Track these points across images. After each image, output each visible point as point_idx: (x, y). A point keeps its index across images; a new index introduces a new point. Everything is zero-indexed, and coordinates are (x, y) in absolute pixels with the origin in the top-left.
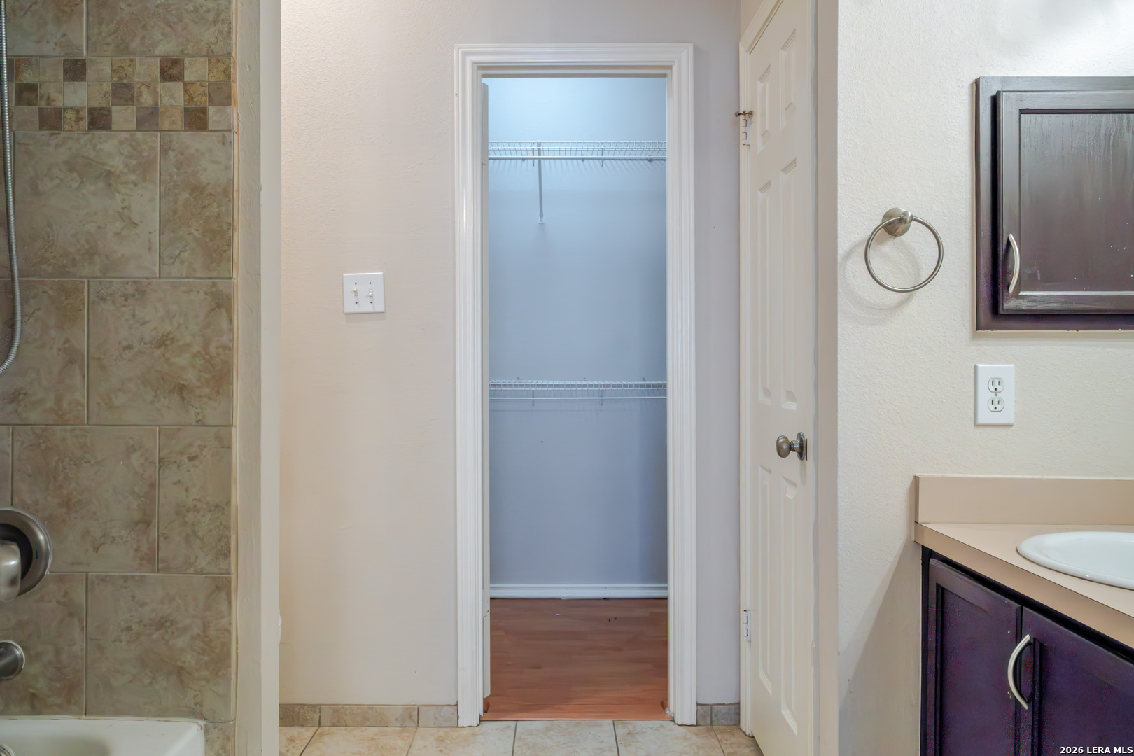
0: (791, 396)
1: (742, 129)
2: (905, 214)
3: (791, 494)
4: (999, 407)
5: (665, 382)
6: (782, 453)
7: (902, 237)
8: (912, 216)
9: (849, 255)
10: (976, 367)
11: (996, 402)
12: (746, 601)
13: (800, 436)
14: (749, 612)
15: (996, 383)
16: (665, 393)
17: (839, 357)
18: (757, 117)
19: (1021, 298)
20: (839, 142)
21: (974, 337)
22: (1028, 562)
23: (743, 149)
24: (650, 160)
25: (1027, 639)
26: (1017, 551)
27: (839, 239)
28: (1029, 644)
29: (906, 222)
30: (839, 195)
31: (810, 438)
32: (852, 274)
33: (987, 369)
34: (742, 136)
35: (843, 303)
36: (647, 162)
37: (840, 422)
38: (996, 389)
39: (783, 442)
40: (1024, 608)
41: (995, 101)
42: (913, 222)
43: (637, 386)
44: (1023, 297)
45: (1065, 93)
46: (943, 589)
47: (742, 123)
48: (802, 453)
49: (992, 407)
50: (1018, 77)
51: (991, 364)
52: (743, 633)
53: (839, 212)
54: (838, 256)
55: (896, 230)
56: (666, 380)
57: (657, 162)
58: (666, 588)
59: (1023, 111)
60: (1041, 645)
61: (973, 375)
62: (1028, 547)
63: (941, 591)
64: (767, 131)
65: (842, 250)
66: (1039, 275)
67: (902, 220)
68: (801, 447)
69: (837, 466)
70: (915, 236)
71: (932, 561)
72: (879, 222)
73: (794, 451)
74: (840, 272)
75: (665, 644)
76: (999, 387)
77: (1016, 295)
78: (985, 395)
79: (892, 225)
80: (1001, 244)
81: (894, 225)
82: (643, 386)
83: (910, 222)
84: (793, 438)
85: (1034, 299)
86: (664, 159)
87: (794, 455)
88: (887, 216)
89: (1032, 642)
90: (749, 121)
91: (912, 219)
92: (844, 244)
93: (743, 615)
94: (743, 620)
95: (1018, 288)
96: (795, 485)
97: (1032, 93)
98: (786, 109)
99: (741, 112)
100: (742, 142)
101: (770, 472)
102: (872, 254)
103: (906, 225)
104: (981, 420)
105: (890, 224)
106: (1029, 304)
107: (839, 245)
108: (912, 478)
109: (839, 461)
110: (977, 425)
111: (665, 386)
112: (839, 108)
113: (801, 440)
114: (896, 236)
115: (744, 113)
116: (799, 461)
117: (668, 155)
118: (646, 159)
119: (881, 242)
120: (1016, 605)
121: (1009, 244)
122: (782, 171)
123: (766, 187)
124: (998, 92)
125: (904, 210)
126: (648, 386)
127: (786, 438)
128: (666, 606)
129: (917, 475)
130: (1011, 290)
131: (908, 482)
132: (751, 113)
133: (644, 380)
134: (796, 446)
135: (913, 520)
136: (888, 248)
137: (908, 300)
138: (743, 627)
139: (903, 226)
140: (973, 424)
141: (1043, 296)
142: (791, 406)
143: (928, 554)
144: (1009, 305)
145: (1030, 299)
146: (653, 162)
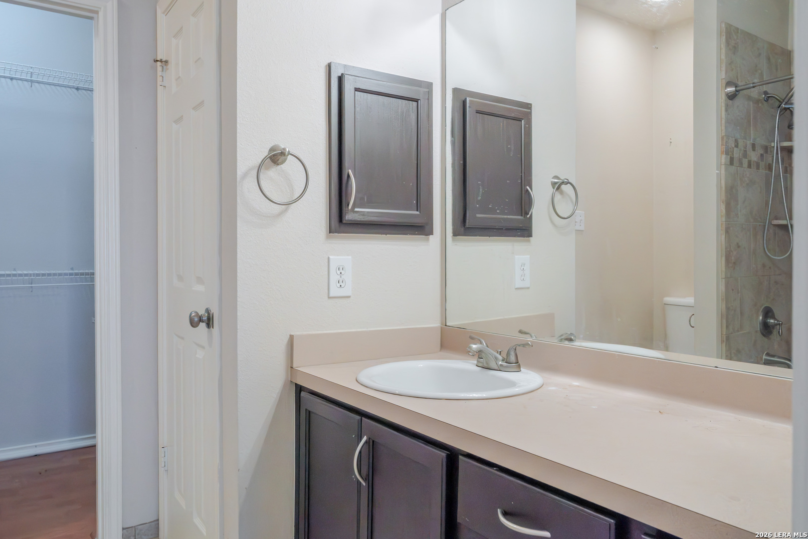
0: (200, 280)
1: (159, 73)
2: (284, 149)
3: (200, 354)
4: (343, 285)
5: (92, 271)
6: (194, 324)
7: (282, 165)
8: (289, 151)
9: (245, 175)
10: (329, 258)
11: (341, 282)
12: (164, 439)
13: (208, 311)
14: (166, 448)
15: (341, 269)
16: (93, 280)
17: (238, 250)
18: (172, 66)
19: (356, 212)
20: (238, 91)
21: (328, 238)
22: (364, 387)
23: (160, 89)
24: (77, 89)
25: (365, 439)
26: (357, 381)
27: (238, 163)
28: (366, 442)
29: (284, 155)
30: (238, 131)
31: (215, 311)
32: (247, 189)
33: (336, 260)
34: (159, 79)
35: (241, 210)
36: (74, 90)
37: (239, 299)
38: (341, 273)
39: (194, 316)
40: (363, 418)
41: (340, 79)
42: (290, 155)
43: (66, 274)
44: (358, 212)
45: (379, 82)
46: (309, 412)
47: (159, 69)
48: (209, 322)
49: (339, 285)
50: (354, 67)
51: (338, 256)
52: (162, 464)
53: (238, 144)
54: (238, 176)
55: (278, 160)
56: (93, 269)
57: (84, 91)
58: (95, 437)
59: (357, 90)
60: (373, 441)
61: (327, 264)
62: (363, 378)
63: (309, 413)
64: (179, 77)
65: (240, 172)
66: (366, 198)
67: (283, 154)
68: (209, 319)
69: (237, 332)
70: (290, 164)
71: (303, 394)
72: (266, 154)
73: (203, 322)
74: (239, 188)
75: (94, 484)
76: (342, 272)
77: (353, 210)
78: (334, 277)
79: (275, 157)
80: (344, 176)
81: (276, 157)
82: (71, 274)
83: (288, 156)
84: (202, 312)
85: (363, 214)
86: (92, 90)
87: (203, 325)
88: (271, 150)
89: (368, 440)
90: (165, 67)
91: (289, 153)
92: (241, 168)
93: (161, 451)
94: (161, 454)
95: (354, 206)
96: (203, 347)
97: (362, 79)
98: (196, 62)
99: (158, 59)
100: (159, 83)
101: (183, 338)
102: (262, 176)
103: (285, 157)
104: (331, 295)
105: (274, 155)
106: (361, 217)
107: (238, 168)
108: (288, 336)
109: (238, 328)
110: (329, 298)
111: (93, 274)
112: (238, 65)
113: (209, 314)
114: (278, 164)
115: (161, 61)
116: (207, 329)
117: (95, 86)
118: (73, 87)
119: (267, 168)
120: (358, 417)
121: (349, 176)
122: (193, 109)
123: (178, 120)
124: (342, 74)
125: (283, 147)
126: (77, 274)
127: (196, 312)
128: (94, 452)
129: (292, 334)
130: (350, 207)
131: (286, 340)
132: (166, 62)
133: (72, 269)
134: (205, 318)
135: (290, 366)
136: (272, 174)
137: (286, 210)
138: (161, 460)
139: (282, 158)
140: (327, 296)
141: (368, 212)
142: (200, 288)
143: (299, 389)
144: (349, 217)
145: (362, 213)
146: (80, 91)
